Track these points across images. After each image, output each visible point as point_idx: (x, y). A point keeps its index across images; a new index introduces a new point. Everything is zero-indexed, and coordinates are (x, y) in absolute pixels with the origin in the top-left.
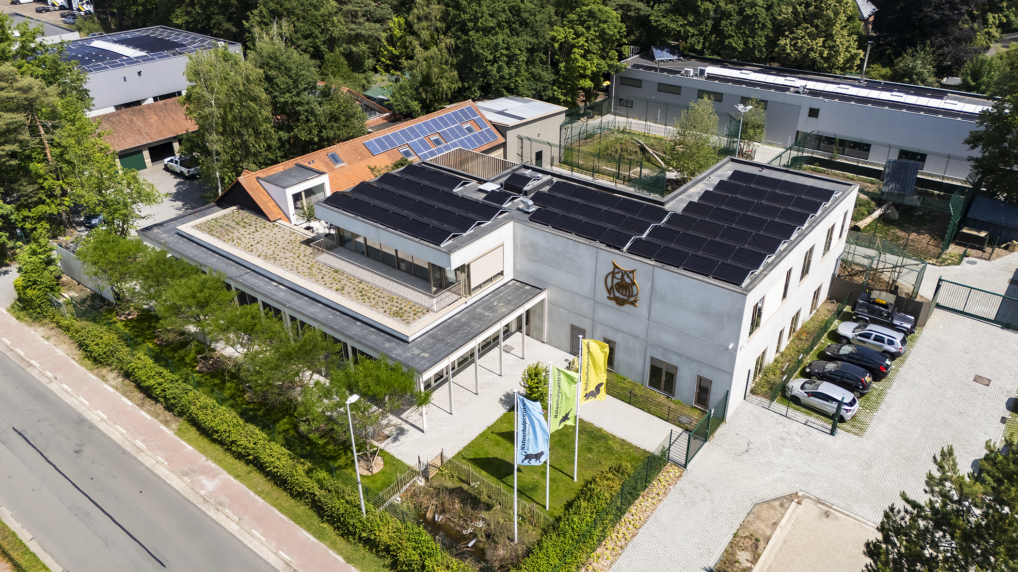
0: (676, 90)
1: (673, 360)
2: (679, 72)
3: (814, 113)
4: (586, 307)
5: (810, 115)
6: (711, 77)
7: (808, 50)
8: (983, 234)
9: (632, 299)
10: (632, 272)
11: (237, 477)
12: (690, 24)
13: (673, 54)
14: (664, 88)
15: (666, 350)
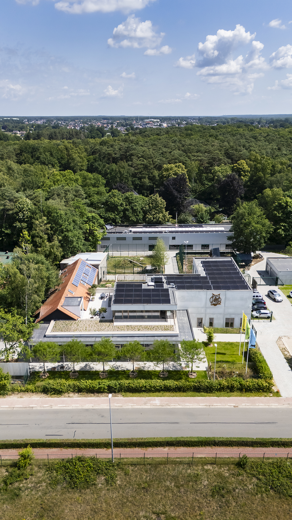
0: (124, 239)
1: (232, 316)
2: (122, 233)
3: (174, 238)
4: (203, 310)
5: (173, 239)
6: (134, 232)
7: (158, 218)
8: (244, 264)
9: (219, 303)
10: (219, 295)
11: (161, 396)
12: (116, 215)
13: (112, 226)
14: (118, 239)
15: (230, 314)
